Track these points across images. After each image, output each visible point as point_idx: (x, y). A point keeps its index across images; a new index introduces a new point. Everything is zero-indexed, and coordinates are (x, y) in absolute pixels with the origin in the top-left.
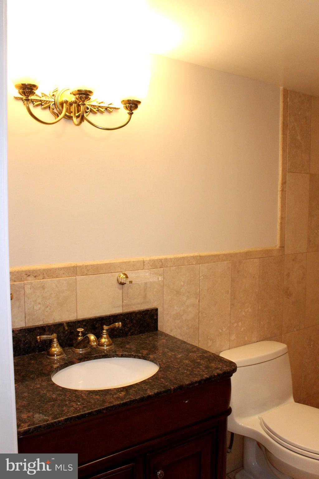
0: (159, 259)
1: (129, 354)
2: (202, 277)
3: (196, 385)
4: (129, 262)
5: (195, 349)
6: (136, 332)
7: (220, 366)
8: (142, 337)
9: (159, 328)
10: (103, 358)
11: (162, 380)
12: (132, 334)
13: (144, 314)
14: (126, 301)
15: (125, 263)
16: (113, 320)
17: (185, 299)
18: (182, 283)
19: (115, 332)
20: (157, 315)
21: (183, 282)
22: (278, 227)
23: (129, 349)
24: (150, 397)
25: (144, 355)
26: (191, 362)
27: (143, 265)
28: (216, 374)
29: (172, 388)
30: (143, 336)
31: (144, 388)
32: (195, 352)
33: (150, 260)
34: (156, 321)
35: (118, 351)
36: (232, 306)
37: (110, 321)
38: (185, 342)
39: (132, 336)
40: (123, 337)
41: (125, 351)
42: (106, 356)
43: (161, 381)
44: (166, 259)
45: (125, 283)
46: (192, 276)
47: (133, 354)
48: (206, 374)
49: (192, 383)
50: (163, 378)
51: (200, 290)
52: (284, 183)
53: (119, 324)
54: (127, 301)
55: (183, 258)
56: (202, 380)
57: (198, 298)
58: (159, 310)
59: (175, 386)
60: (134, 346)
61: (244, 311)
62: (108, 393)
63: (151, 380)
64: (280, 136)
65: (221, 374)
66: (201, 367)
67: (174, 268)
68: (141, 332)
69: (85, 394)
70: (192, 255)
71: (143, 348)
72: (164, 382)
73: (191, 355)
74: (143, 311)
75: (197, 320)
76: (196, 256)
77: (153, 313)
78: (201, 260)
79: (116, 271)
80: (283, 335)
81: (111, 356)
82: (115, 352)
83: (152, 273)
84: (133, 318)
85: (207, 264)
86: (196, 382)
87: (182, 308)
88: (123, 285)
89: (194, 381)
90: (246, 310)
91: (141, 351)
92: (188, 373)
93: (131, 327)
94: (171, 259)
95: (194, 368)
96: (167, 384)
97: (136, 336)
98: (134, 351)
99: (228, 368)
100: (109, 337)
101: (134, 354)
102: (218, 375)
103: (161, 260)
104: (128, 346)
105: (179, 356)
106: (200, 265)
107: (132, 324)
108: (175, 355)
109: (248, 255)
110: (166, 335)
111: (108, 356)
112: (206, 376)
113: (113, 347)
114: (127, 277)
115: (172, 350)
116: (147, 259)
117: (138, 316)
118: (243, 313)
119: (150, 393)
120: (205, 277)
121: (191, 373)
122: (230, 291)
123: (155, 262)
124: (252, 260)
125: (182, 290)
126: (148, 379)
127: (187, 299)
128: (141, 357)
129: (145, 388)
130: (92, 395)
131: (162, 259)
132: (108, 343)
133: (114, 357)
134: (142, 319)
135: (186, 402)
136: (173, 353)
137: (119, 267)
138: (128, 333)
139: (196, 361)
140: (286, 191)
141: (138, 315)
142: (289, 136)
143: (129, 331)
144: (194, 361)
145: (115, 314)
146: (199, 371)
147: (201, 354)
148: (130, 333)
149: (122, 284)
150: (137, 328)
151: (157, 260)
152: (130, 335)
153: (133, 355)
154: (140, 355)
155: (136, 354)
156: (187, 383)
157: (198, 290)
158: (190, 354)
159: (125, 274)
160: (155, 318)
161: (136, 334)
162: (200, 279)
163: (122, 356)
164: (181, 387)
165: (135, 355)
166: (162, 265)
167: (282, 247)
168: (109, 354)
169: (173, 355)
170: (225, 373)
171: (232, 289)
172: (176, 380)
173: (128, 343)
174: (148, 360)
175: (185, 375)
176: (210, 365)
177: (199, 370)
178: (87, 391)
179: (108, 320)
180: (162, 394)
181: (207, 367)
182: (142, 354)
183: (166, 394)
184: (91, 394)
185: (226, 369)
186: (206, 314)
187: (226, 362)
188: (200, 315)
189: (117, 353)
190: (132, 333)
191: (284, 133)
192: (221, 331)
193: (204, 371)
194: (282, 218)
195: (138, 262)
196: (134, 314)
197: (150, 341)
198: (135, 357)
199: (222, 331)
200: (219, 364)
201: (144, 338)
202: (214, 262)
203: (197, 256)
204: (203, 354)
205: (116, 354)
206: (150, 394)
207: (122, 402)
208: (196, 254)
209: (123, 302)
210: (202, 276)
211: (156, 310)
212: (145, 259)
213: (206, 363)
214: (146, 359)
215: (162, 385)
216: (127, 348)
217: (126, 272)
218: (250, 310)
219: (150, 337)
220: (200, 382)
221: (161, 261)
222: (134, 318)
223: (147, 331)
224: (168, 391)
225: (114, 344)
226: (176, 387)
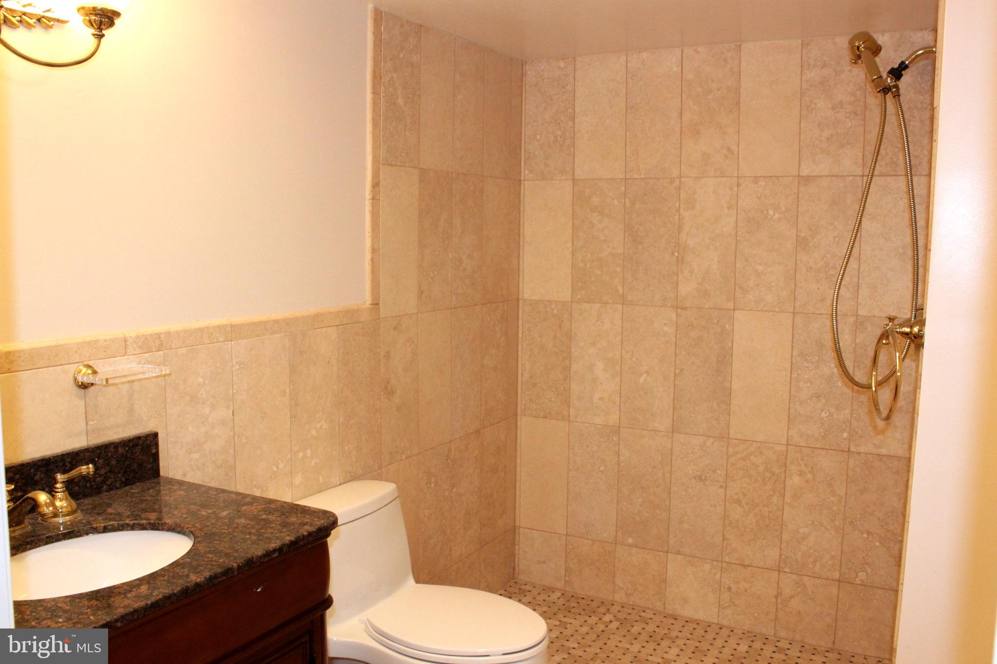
0: (156, 334)
1: (121, 523)
2: (237, 367)
3: (274, 556)
4: (97, 341)
5: (248, 500)
6: (118, 485)
7: (307, 520)
8: (132, 491)
9: (162, 473)
10: (65, 539)
11: (210, 555)
12: (110, 489)
13: (131, 445)
14: (92, 423)
15: (89, 343)
16: (70, 463)
17: (207, 410)
18: (201, 380)
19: (77, 488)
20: (157, 445)
21: (202, 377)
22: (368, 268)
23: (115, 514)
24: (197, 585)
25: (152, 521)
26: (250, 520)
27: (123, 346)
28: (306, 534)
29: (235, 565)
30: (135, 489)
31: (180, 573)
32: (251, 504)
33: (138, 337)
34: (156, 457)
35: (93, 521)
36: (293, 419)
37: (64, 465)
38: (223, 491)
39: (111, 492)
40: (91, 496)
41: (110, 520)
42: (71, 533)
43: (208, 558)
44: (168, 333)
45: (92, 384)
46: (218, 364)
47: (127, 522)
48: (288, 535)
49: (268, 554)
50: (210, 552)
51: (234, 391)
52: (376, 185)
53: (87, 469)
54: (95, 422)
55: (201, 330)
56: (283, 546)
57: (232, 407)
58: (160, 435)
59: (239, 561)
60: (124, 508)
61: (315, 428)
62: (113, 592)
63: (188, 560)
64: (369, 96)
65: (314, 532)
66: (272, 525)
67: (184, 350)
68: (127, 483)
69: (65, 603)
70: (216, 322)
71: (144, 510)
72: (214, 559)
73: (245, 510)
74: (128, 438)
75: (232, 451)
76: (223, 325)
77: (148, 442)
78: (233, 332)
79: (71, 362)
80: (383, 469)
81: (82, 532)
82: (89, 523)
83: (143, 362)
84: (110, 454)
85: (245, 341)
86: (274, 551)
87: (203, 429)
88: (86, 390)
89: (271, 550)
90: (318, 425)
91: (143, 516)
92: (254, 538)
93: (106, 473)
94: (177, 333)
95: (261, 529)
96: (221, 560)
97: (119, 492)
98: (128, 517)
99: (322, 521)
100: (69, 498)
101: (132, 523)
102: (310, 534)
103: (158, 336)
104: (110, 510)
105: (224, 513)
106: (233, 342)
107: (108, 468)
108: (214, 513)
109: (316, 320)
110: (181, 483)
111: (75, 533)
112: (288, 538)
113: (79, 516)
114: (95, 372)
115: (204, 506)
116: (131, 332)
117: (121, 450)
118: (314, 433)
119: (195, 578)
120: (242, 366)
121: (261, 538)
122: (287, 391)
123: (146, 339)
124: (324, 330)
125: (201, 392)
126: (183, 558)
127: (211, 412)
128: (148, 527)
129: (183, 572)
130: (79, 602)
131: (160, 334)
132: (69, 509)
133: (87, 534)
134: (129, 456)
135: (259, 590)
136: (210, 511)
137: (76, 351)
138: (103, 487)
139: (260, 517)
140: (379, 200)
141: (120, 448)
142: (383, 96)
143: (104, 482)
144: (255, 518)
145: (73, 449)
146: (272, 533)
147: (264, 506)
148: (105, 487)
149: (84, 386)
150: (120, 475)
151: (151, 335)
152: (107, 491)
153: (128, 525)
154: (144, 522)
155: (136, 522)
156: (259, 552)
157: (231, 392)
158: (243, 508)
159: (89, 366)
160: (154, 451)
161: (117, 488)
162: (233, 369)
163: (106, 530)
164: (250, 563)
165: (134, 524)
166: (161, 344)
167: (376, 304)
168: (76, 529)
169: (211, 513)
170: (320, 530)
171: (292, 388)
172: (237, 551)
173: (109, 505)
174: (162, 530)
175: (249, 542)
176: (288, 521)
177: (272, 531)
178: (67, 597)
179: (61, 464)
180: (220, 579)
181: (285, 525)
182: (148, 519)
183: (224, 578)
184: (77, 600)
185: (319, 523)
186: (247, 438)
187: (314, 512)
188: (236, 440)
189: (94, 526)
190: (110, 485)
191: (375, 93)
192: (275, 469)
193: (281, 532)
194: (374, 250)
195: (113, 340)
196: (112, 447)
197: (151, 496)
198: (133, 528)
199: (278, 468)
200: (304, 517)
201: (138, 493)
202: (258, 336)
203: (226, 325)
204: (268, 505)
205: (92, 528)
206: (198, 580)
207: (149, 602)
208: (223, 321)
209: (87, 424)
210: (237, 363)
211: (156, 435)
212: (127, 335)
213: (279, 519)
214: (158, 529)
215: (214, 563)
216: (111, 514)
217: (90, 363)
218: (325, 426)
219: (149, 489)
220: (280, 550)
221: (160, 338)
222: (112, 456)
223: (140, 480)
224: (228, 571)
225: (82, 510)
226: (242, 563)
